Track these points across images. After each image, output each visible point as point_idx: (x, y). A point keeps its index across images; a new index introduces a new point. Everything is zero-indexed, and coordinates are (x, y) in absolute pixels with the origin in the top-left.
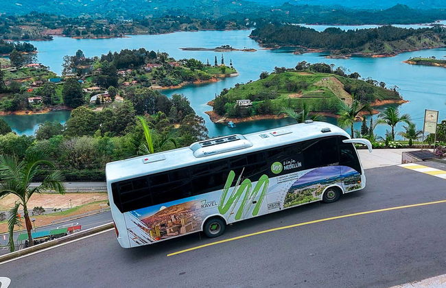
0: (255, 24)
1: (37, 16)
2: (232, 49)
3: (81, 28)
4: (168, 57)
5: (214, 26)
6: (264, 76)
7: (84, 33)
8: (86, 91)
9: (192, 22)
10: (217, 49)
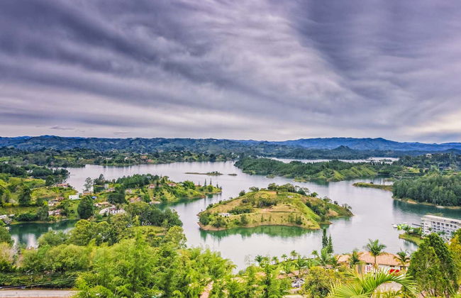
0: (238, 157)
1: (78, 151)
2: (220, 174)
3: (108, 159)
4: (168, 179)
5: (208, 158)
6: (242, 194)
7: (110, 162)
8: (97, 205)
9: (191, 155)
10: (208, 174)
